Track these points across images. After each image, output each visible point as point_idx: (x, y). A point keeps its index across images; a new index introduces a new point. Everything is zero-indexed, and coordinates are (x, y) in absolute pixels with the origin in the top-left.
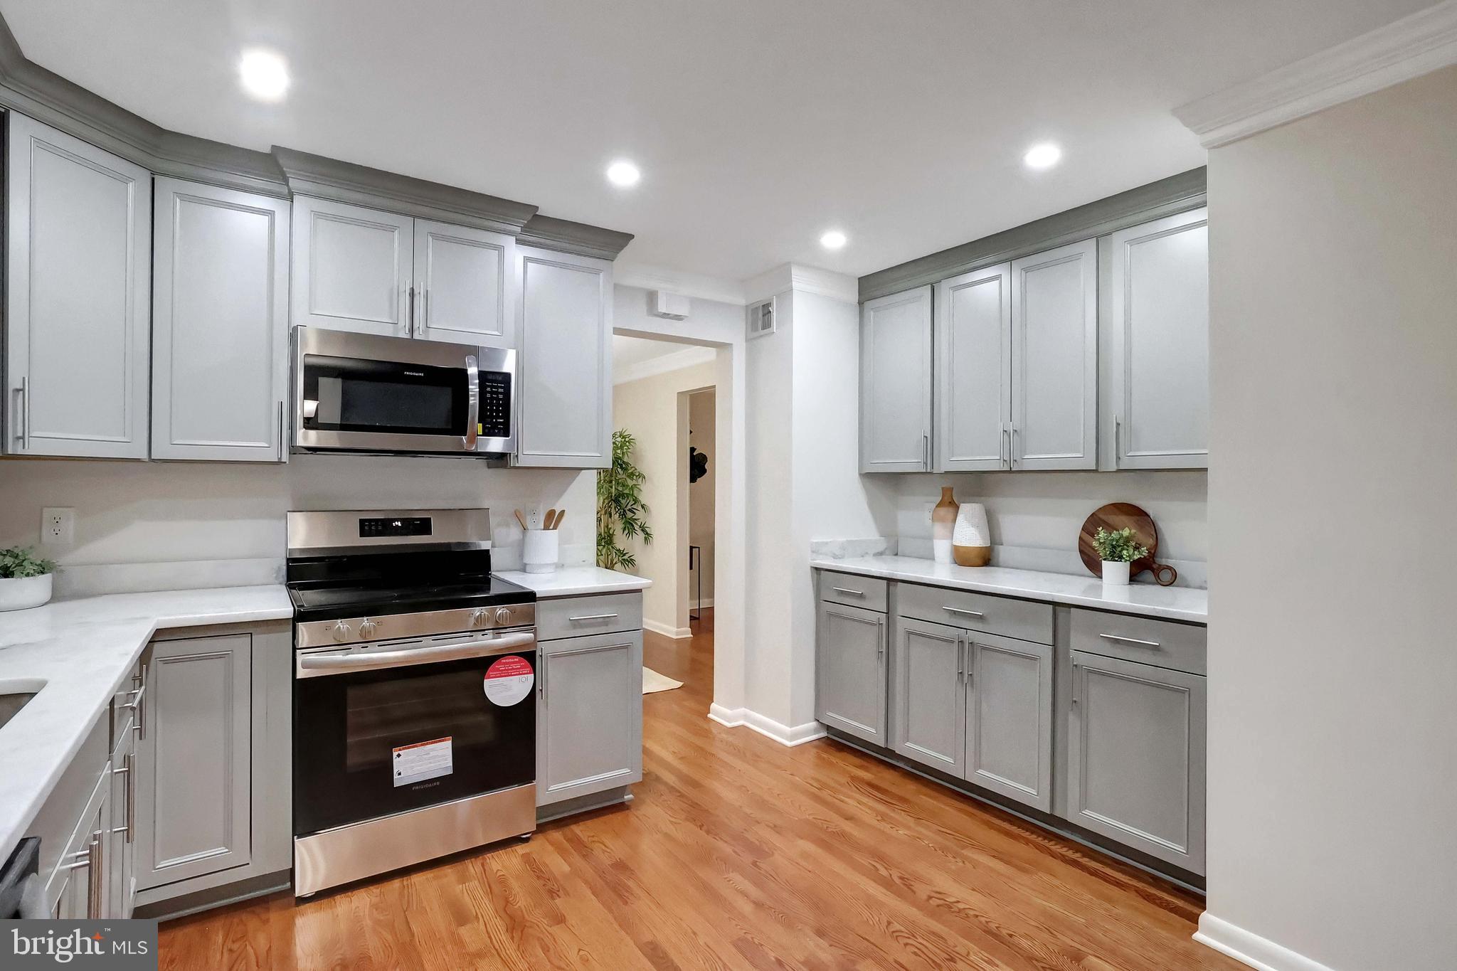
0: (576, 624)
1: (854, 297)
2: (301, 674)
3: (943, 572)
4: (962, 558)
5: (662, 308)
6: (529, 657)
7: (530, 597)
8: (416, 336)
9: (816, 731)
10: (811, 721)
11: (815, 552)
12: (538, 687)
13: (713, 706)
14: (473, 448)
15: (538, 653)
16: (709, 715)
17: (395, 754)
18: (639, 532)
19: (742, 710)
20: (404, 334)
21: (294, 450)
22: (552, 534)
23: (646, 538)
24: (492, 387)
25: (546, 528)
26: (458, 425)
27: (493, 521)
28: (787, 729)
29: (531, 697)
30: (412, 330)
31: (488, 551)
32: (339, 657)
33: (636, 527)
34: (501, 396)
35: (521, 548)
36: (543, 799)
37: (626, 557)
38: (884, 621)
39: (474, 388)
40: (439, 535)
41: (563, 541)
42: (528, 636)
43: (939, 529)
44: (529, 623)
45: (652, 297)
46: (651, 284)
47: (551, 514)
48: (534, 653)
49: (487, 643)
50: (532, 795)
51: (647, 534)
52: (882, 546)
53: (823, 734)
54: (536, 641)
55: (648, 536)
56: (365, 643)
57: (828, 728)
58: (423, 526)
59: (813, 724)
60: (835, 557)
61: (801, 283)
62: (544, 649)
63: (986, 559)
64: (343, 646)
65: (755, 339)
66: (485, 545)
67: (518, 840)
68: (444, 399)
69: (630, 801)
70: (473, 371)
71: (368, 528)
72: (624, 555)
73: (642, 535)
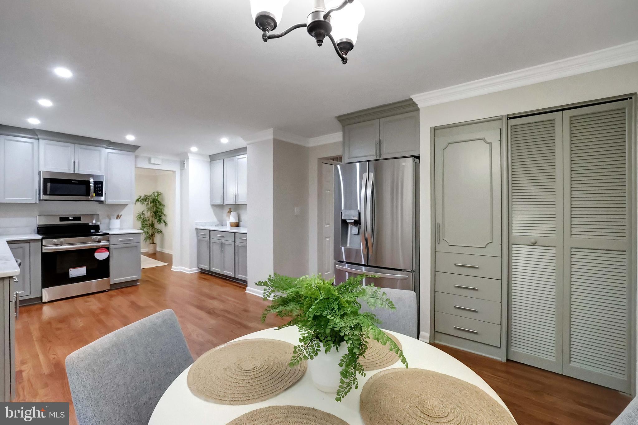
0: (121, 241)
1: (209, 160)
2: (44, 251)
3: (228, 229)
4: (232, 225)
5: (153, 162)
6: (107, 248)
7: (108, 234)
8: (75, 173)
9: (197, 270)
10: (195, 267)
11: (197, 224)
12: (110, 256)
13: (172, 267)
14: (92, 200)
15: (110, 248)
16: (172, 269)
17: (70, 270)
18: (163, 223)
19: (180, 267)
20: (72, 172)
21: (40, 200)
22: (118, 221)
23: (165, 225)
24: (98, 185)
25: (117, 219)
26: (88, 194)
27: (100, 218)
28: (189, 269)
29: (108, 258)
30: (74, 171)
31: (99, 225)
32: (54, 247)
33: (162, 221)
34: (100, 187)
35: (109, 225)
36: (112, 283)
37: (159, 231)
38: (209, 240)
39: (92, 185)
40: (83, 221)
41: (121, 223)
42: (108, 243)
43: (227, 218)
44: (107, 240)
45: (150, 160)
46: (149, 156)
47: (118, 216)
48: (109, 247)
49: (96, 244)
50: (109, 281)
51: (166, 223)
52: (218, 223)
53: (200, 271)
54: (109, 245)
55: (166, 224)
56: (62, 244)
57: (201, 269)
58: (78, 219)
59: (197, 268)
60: (202, 226)
61: (190, 156)
62: (111, 247)
63: (237, 225)
64: (55, 245)
65: (182, 169)
66: (98, 223)
67: (105, 291)
68: (83, 187)
69: (139, 284)
70: (92, 180)
71: (62, 219)
72: (158, 230)
73: (164, 224)
